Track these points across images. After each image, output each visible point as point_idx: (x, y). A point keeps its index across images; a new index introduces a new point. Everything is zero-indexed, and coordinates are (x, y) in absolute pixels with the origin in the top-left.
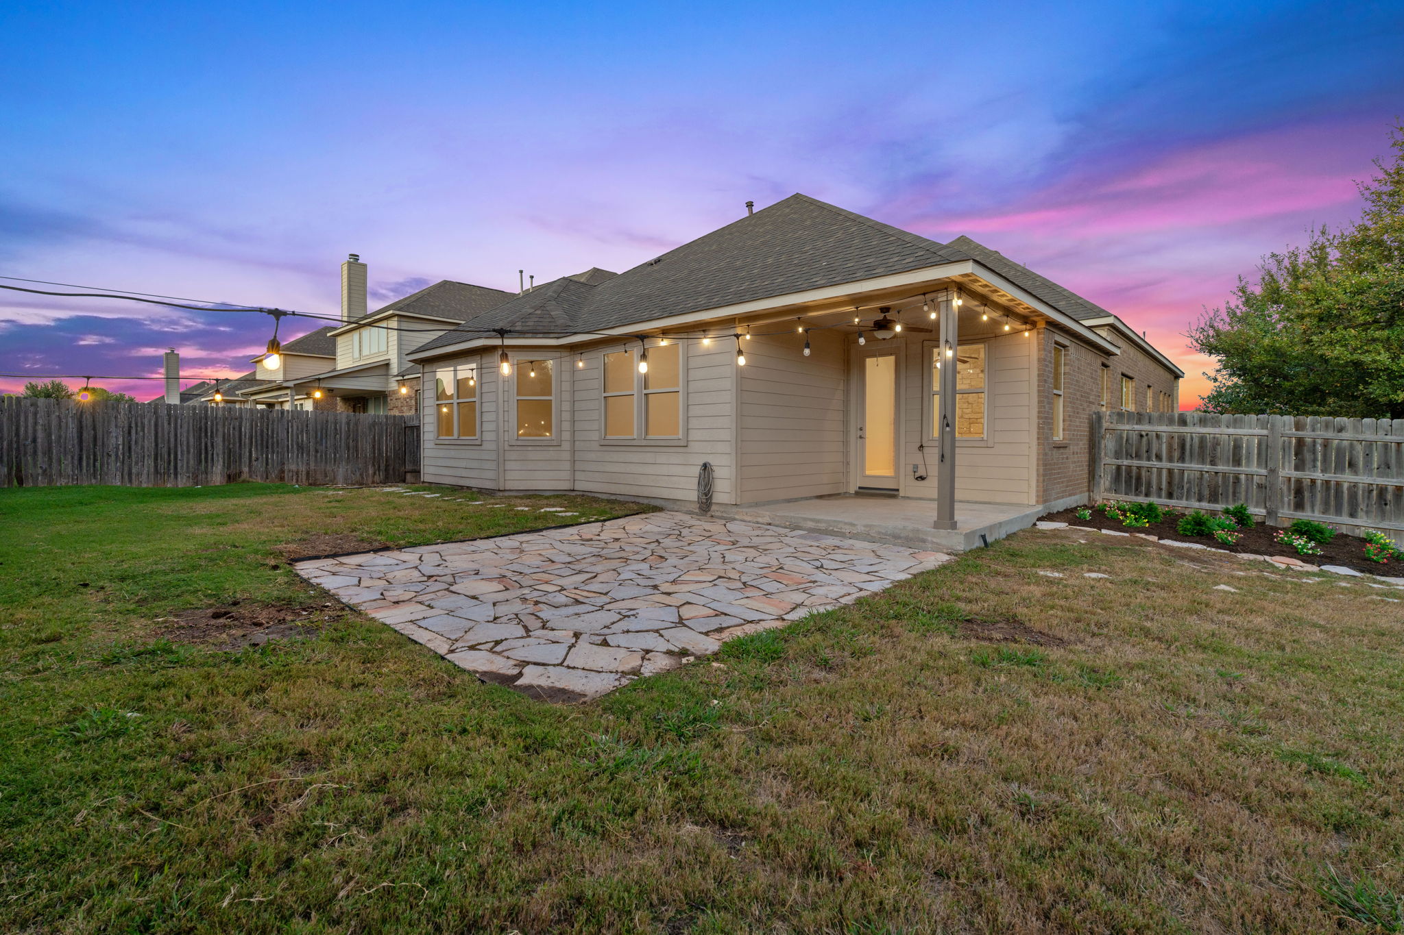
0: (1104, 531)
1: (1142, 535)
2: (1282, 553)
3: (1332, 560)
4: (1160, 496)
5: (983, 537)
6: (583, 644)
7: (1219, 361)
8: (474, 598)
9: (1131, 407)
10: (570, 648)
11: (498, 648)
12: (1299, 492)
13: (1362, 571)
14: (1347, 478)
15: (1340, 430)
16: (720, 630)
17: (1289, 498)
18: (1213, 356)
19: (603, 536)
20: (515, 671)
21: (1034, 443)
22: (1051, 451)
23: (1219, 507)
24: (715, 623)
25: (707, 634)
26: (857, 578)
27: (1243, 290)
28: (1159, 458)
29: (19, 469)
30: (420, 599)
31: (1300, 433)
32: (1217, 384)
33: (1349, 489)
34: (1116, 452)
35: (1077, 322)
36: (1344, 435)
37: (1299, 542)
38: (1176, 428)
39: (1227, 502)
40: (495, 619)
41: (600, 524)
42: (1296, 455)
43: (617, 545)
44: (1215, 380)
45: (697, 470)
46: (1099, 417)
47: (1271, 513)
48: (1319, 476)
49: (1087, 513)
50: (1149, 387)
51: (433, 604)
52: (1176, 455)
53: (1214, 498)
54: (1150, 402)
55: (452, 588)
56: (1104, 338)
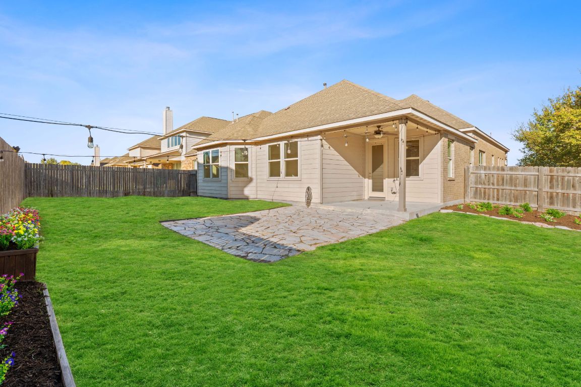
0: (467, 213)
1: (483, 215)
2: (540, 221)
3: (559, 224)
4: (494, 200)
5: (417, 215)
6: (267, 248)
7: (524, 144)
8: (227, 234)
9: (484, 164)
10: (263, 248)
11: (238, 248)
12: (551, 198)
13: (572, 228)
14: (571, 192)
15: (569, 172)
16: (316, 244)
17: (547, 200)
18: (521, 142)
19: (270, 215)
20: (246, 255)
21: (440, 178)
22: (448, 182)
23: (518, 204)
24: (314, 242)
25: (311, 245)
26: (367, 229)
27: (536, 114)
28: (493, 184)
29: (52, 191)
30: (208, 234)
31: (552, 174)
32: (525, 154)
33: (573, 196)
34: (475, 182)
35: (457, 130)
36: (570, 174)
37: (547, 217)
38: (500, 172)
39: (522, 202)
40: (236, 240)
41: (268, 210)
42: (550, 182)
43: (276, 218)
44: (524, 152)
45: (305, 190)
46: (468, 168)
47: (540, 207)
48: (560, 191)
49: (462, 206)
50: (493, 156)
51: (213, 235)
52: (501, 183)
53: (516, 201)
54: (493, 162)
55: (219, 231)
56: (471, 137)
